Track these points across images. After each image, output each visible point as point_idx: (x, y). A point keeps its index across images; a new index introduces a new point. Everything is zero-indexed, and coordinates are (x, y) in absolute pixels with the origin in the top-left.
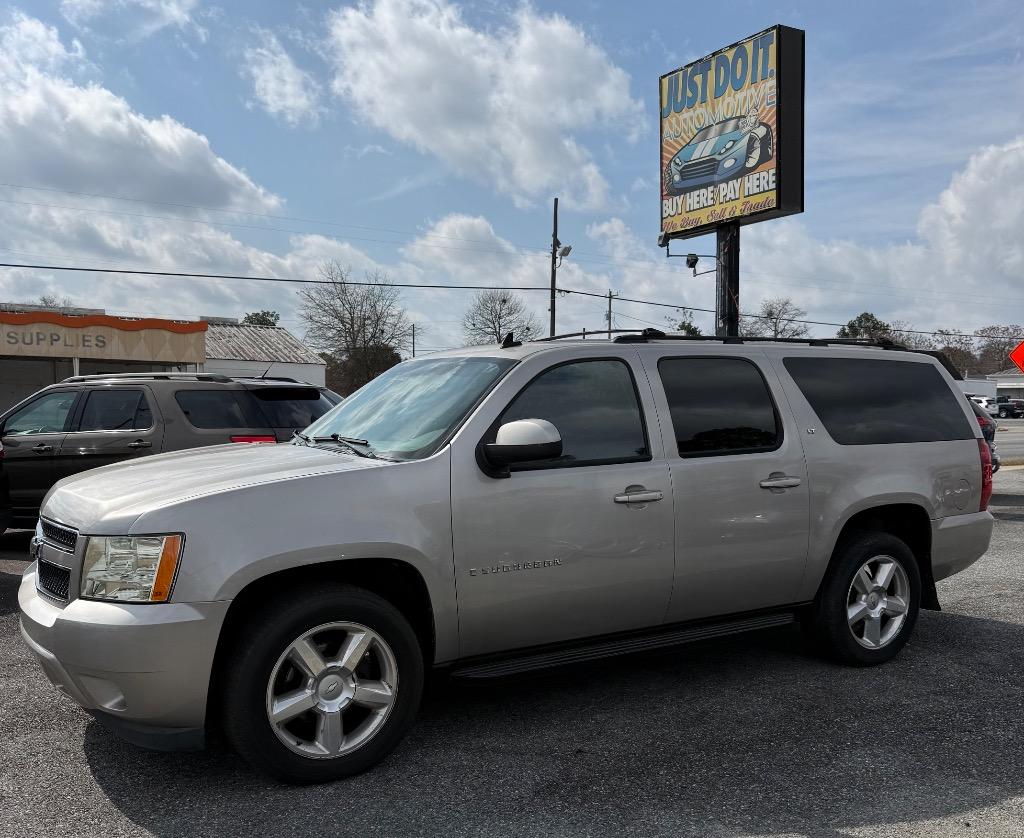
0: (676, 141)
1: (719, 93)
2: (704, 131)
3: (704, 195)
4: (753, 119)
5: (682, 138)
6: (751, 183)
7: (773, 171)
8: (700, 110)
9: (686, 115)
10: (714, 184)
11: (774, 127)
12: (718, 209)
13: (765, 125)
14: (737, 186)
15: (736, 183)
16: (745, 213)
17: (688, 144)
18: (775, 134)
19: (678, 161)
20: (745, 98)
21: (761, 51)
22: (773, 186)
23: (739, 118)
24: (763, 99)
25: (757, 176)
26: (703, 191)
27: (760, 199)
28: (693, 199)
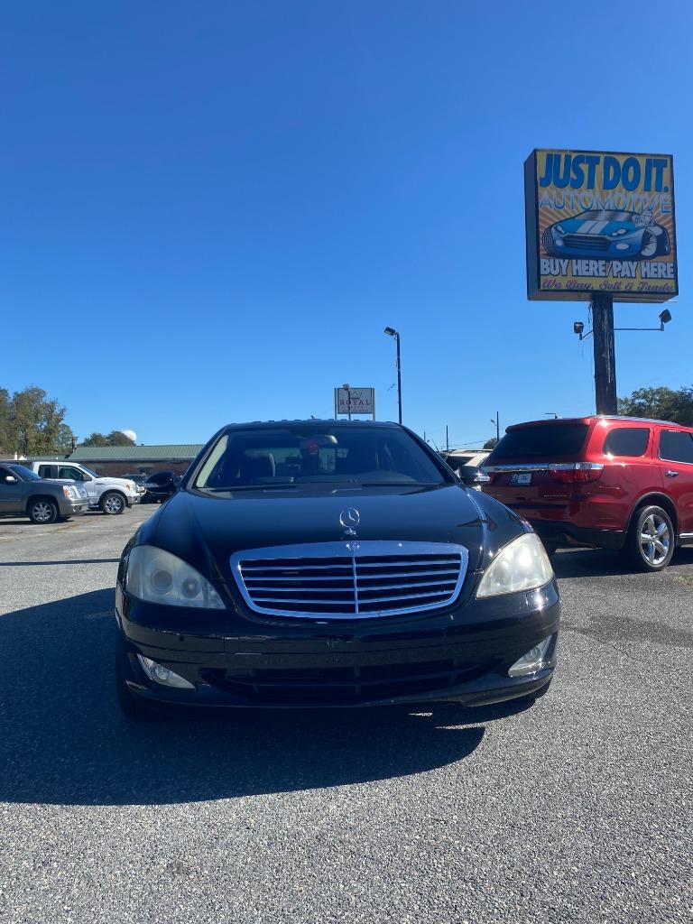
0: (559, 212)
1: (609, 185)
2: (593, 214)
3: (596, 266)
4: (648, 219)
5: (566, 211)
9: (568, 191)
10: (608, 260)
13: (661, 227)
14: (633, 268)
19: (560, 228)
20: (638, 200)
23: (633, 213)
24: (658, 207)
26: (592, 262)
28: (581, 266)
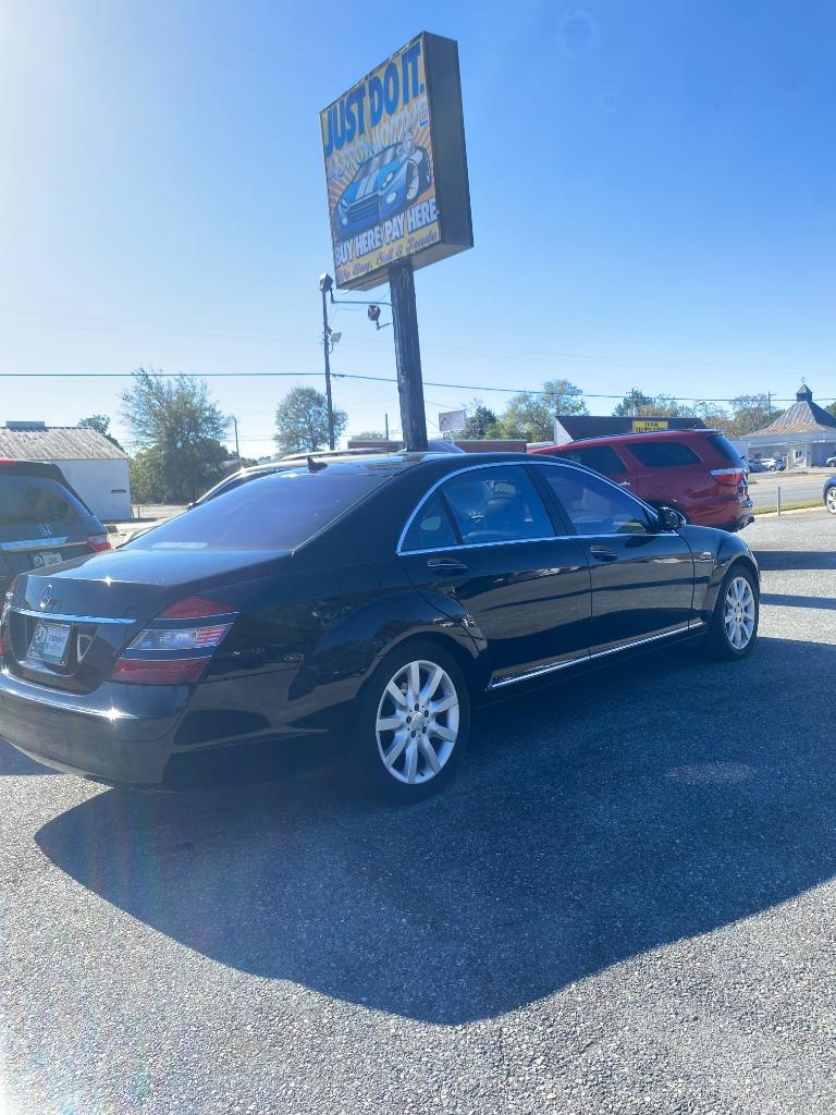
6: (413, 217)
7: (434, 200)
8: (359, 141)
11: (429, 150)
12: (385, 250)
15: (398, 220)
16: (412, 251)
17: (352, 183)
18: (431, 158)
21: (410, 65)
22: (434, 217)
25: (418, 208)
27: (423, 233)
